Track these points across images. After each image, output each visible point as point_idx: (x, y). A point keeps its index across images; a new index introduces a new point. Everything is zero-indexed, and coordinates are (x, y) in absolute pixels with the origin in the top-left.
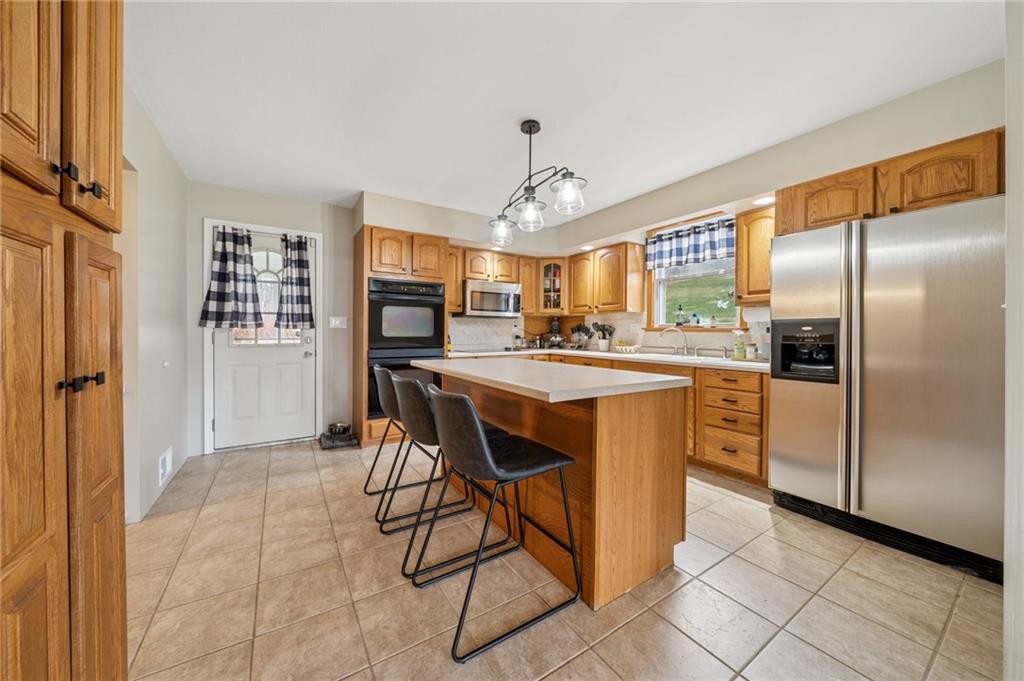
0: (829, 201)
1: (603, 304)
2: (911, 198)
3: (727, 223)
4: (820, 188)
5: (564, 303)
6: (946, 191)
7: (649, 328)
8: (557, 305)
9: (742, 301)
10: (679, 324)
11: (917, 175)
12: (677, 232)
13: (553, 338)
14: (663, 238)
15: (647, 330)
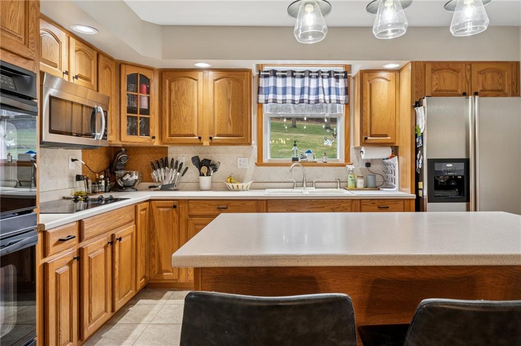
0: (444, 79)
1: (218, 135)
2: (482, 89)
3: (335, 74)
4: (440, 68)
5: (154, 129)
6: (495, 88)
7: (260, 163)
8: (146, 131)
9: (367, 141)
10: (295, 160)
11: (484, 76)
12: (293, 72)
13: (128, 176)
14: (277, 74)
15: (257, 165)
